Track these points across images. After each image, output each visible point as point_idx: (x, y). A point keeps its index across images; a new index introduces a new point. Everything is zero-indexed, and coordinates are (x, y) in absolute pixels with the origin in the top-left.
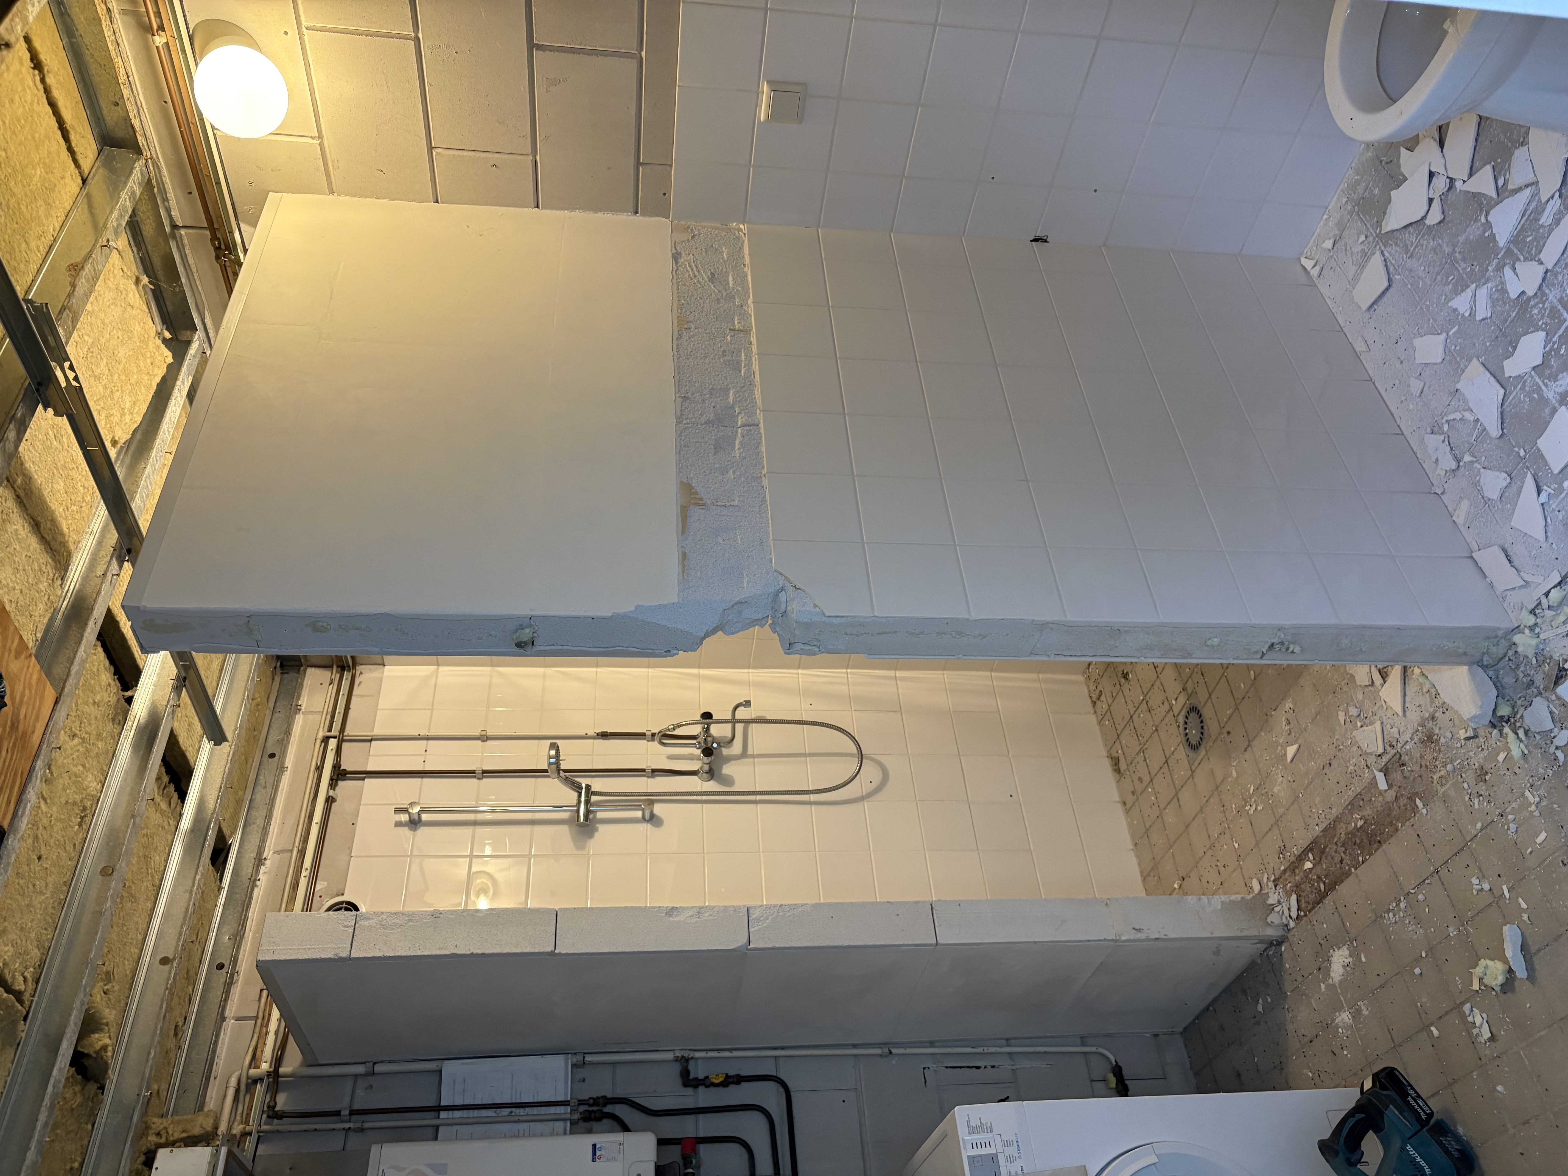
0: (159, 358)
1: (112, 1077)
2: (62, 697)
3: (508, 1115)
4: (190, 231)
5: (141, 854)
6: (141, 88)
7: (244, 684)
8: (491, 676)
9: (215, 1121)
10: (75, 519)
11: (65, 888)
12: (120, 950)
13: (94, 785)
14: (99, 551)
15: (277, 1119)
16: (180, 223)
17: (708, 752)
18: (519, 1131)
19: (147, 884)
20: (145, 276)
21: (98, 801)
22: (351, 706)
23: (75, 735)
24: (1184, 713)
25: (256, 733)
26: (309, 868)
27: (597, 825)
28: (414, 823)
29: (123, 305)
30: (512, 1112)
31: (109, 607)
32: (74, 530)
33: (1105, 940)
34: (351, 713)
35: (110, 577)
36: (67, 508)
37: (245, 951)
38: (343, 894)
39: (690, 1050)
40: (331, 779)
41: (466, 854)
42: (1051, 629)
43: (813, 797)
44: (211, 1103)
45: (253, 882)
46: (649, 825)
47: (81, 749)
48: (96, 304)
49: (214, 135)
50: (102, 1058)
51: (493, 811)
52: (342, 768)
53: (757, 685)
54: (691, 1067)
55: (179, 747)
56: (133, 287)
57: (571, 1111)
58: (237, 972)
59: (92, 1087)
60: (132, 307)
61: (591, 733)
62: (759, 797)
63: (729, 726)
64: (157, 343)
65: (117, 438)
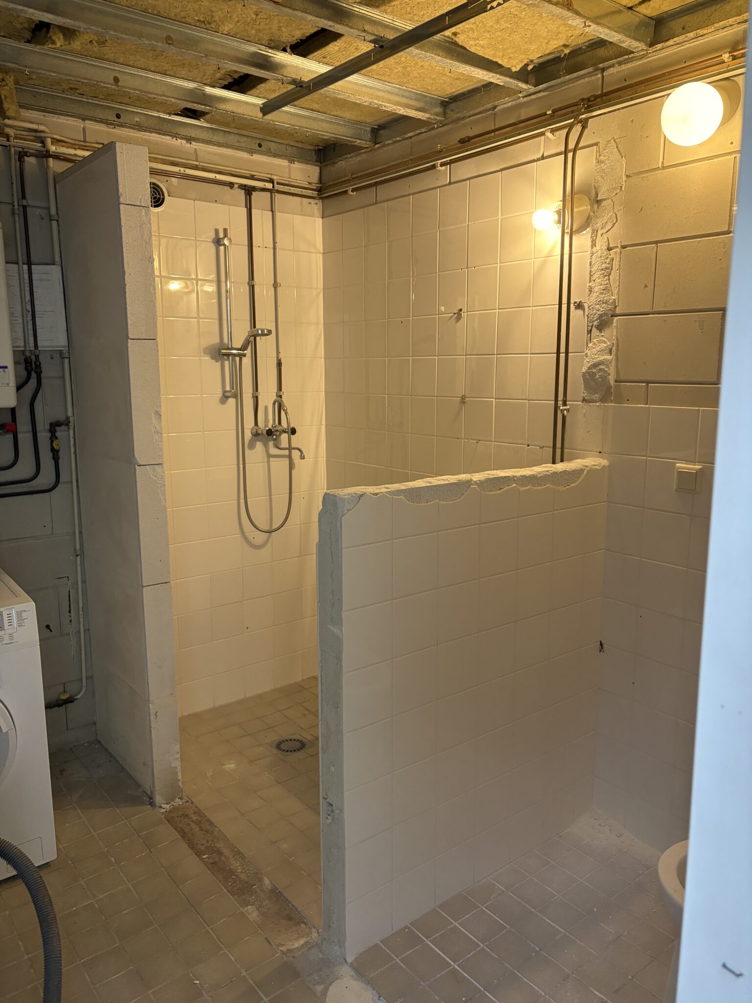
0: (514, 62)
1: (37, 48)
2: (278, 6)
3: (26, 309)
4: (600, 81)
5: (185, 62)
6: (695, 45)
7: (304, 126)
8: (317, 288)
9: (13, 117)
10: (401, 10)
11: (156, 12)
12: (120, 50)
13: (226, 29)
14: (382, 26)
15: (19, 158)
16: (605, 74)
17: (270, 433)
18: (17, 317)
19: (166, 67)
20: (569, 51)
21: (216, 32)
22: (294, 197)
23: (257, 15)
24: (300, 738)
25: (274, 134)
26: (185, 173)
27: (220, 362)
28: (218, 242)
29: (548, 37)
30: (29, 312)
31: (343, 35)
32: (394, 9)
33: (149, 694)
34: (290, 197)
35: (363, 35)
36: (408, 4)
37: (129, 132)
38: (169, 196)
39: (74, 426)
40: (245, 186)
41: (199, 274)
42: (337, 664)
43: (242, 501)
44: (25, 113)
45: (175, 136)
46: (221, 395)
47: (249, 20)
48: (547, 19)
49: (664, 96)
50: (47, 41)
51: (227, 291)
52: (253, 192)
53: (316, 463)
54: (64, 427)
55: (258, 84)
56: (561, 44)
57: (31, 350)
58: (114, 127)
59: (28, 35)
60: (548, 43)
61: (281, 356)
62: (241, 466)
63: (287, 446)
64: (524, 61)
65: (458, 36)
